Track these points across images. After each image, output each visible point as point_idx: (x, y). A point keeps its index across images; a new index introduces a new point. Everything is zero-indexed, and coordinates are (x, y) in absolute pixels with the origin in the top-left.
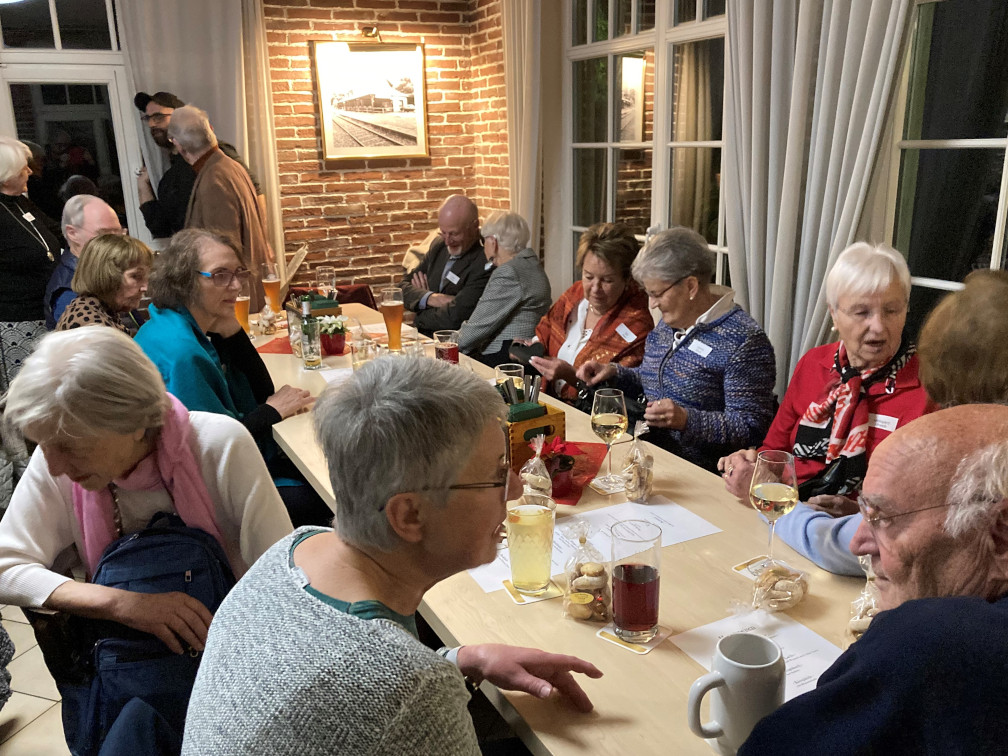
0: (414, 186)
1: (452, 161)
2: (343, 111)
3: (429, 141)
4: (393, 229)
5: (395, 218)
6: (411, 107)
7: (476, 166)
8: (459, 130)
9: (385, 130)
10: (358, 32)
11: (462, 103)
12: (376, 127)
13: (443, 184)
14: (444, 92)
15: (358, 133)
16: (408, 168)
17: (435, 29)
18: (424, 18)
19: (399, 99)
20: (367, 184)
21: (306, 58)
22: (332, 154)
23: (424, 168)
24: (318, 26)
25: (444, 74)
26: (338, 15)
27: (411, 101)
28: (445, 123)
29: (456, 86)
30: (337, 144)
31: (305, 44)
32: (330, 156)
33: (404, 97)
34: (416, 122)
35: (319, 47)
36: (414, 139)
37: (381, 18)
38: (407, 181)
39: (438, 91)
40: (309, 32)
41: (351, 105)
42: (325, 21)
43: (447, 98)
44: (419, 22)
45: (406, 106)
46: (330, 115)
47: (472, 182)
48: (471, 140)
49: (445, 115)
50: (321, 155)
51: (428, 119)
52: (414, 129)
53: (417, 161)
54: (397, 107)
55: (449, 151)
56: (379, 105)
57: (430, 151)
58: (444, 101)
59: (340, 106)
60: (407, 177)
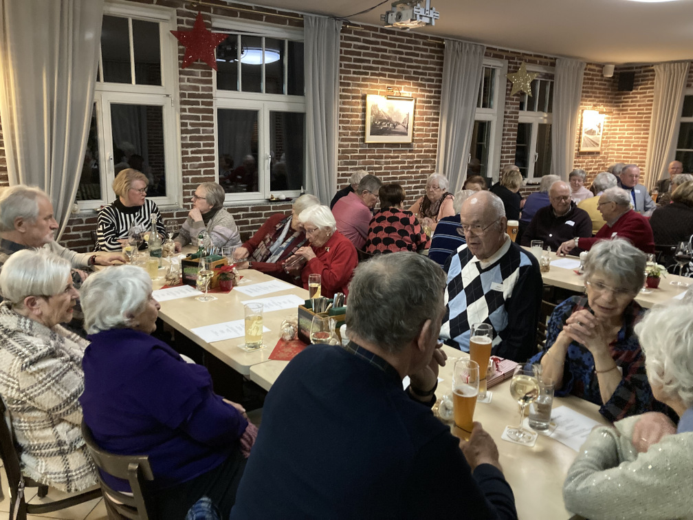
0: (596, 162)
1: (605, 153)
2: (586, 135)
3: (601, 146)
4: (589, 177)
5: (590, 173)
6: (599, 133)
7: (610, 155)
8: (607, 142)
9: (593, 142)
10: (592, 107)
11: (610, 132)
12: (591, 140)
13: (601, 161)
14: (606, 128)
15: (588, 142)
16: (595, 155)
18: (606, 102)
20: (586, 160)
21: (580, 116)
22: (583, 149)
23: (598, 155)
24: (585, 105)
25: (608, 122)
26: (589, 101)
27: (600, 131)
28: (605, 139)
29: (609, 126)
30: (583, 146)
31: (581, 111)
33: (598, 129)
34: (599, 138)
35: (584, 111)
36: (598, 145)
37: (598, 102)
38: (594, 160)
40: (582, 106)
41: (587, 132)
42: (586, 103)
46: (584, 135)
47: (607, 161)
48: (609, 145)
49: (605, 136)
50: (579, 150)
51: (603, 138)
52: (599, 141)
53: (598, 153)
54: (597, 134)
56: (593, 132)
57: (601, 149)
58: (606, 131)
60: (594, 158)
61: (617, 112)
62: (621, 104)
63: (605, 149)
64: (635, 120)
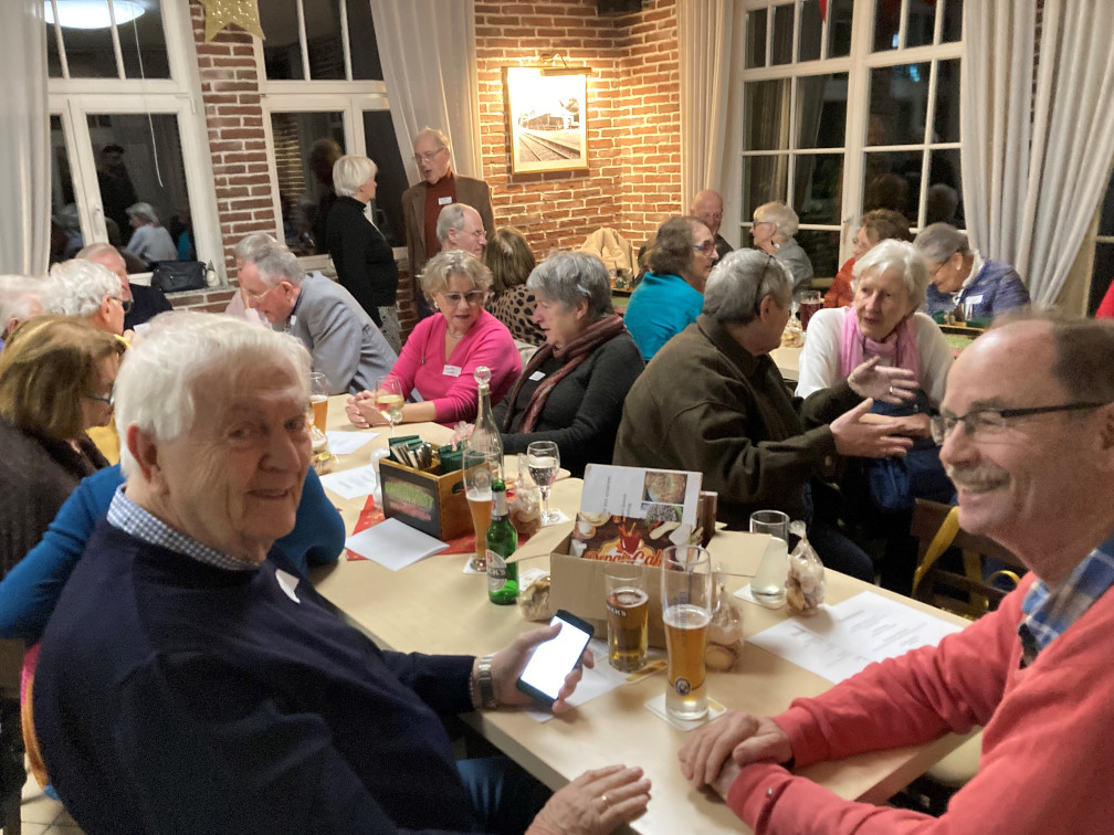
0: (578, 196)
1: (606, 172)
2: (527, 130)
3: (590, 155)
4: (561, 234)
5: (563, 225)
6: (576, 124)
7: (623, 175)
8: (609, 143)
9: (557, 145)
10: (537, 58)
11: (612, 119)
12: (551, 143)
13: (597, 193)
14: (600, 110)
15: (539, 149)
16: (572, 179)
17: (593, 54)
18: (587, 44)
19: (567, 116)
20: (543, 195)
21: (499, 82)
22: (519, 168)
23: (584, 178)
24: (509, 54)
25: (600, 94)
26: (525, 44)
27: (577, 119)
28: (600, 138)
29: (608, 104)
30: (522, 159)
31: (498, 70)
32: (516, 170)
33: (572, 115)
34: (578, 138)
35: (510, 70)
36: (578, 153)
37: (555, 45)
38: (572, 191)
39: (596, 109)
40: (502, 59)
41: (533, 124)
42: (514, 49)
43: (602, 116)
44: (582, 48)
45: (574, 124)
46: (518, 132)
47: (618, 190)
48: (619, 152)
49: (600, 131)
50: (510, 170)
51: (588, 134)
52: (578, 144)
53: (582, 173)
54: (566, 125)
56: (552, 123)
57: (590, 163)
58: (600, 118)
59: (525, 125)
60: (572, 187)
61: (625, 69)
62: (629, 48)
63: (603, 163)
64: (656, 85)
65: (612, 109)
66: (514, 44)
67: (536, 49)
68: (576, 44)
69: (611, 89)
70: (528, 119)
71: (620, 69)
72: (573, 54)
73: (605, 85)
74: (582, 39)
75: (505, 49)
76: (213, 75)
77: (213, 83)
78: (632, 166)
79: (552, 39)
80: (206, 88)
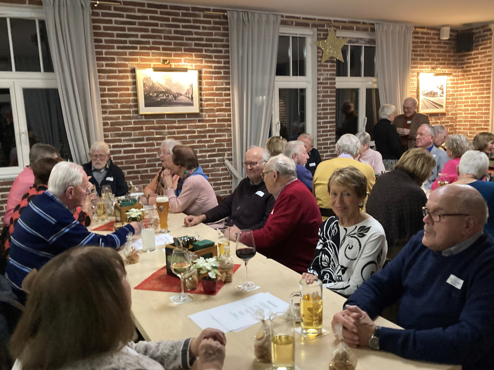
1: (452, 114)
2: (425, 97)
3: (447, 107)
6: (442, 95)
7: (458, 116)
8: (454, 103)
9: (435, 103)
10: (430, 69)
11: (455, 93)
12: (433, 102)
13: (448, 122)
14: (451, 90)
15: (428, 104)
16: (439, 116)
17: (450, 68)
18: (448, 64)
19: (439, 92)
21: (416, 78)
23: (444, 116)
24: (420, 68)
25: (452, 84)
26: (426, 64)
27: (443, 93)
28: (450, 101)
29: (454, 88)
30: (422, 108)
31: (416, 74)
33: (441, 91)
34: (443, 100)
35: (420, 74)
36: (442, 106)
37: (437, 64)
38: (439, 121)
39: (450, 89)
40: (417, 70)
41: (427, 95)
42: (422, 66)
43: (452, 92)
44: (446, 66)
45: (441, 95)
46: (421, 97)
47: (457, 122)
48: (457, 107)
49: (451, 98)
51: (447, 99)
52: (443, 103)
53: (443, 114)
54: (439, 95)
55: (451, 110)
56: (433, 94)
57: (447, 111)
58: (451, 93)
59: (424, 95)
61: (462, 74)
62: (465, 66)
65: (456, 89)
66: (422, 64)
67: (429, 66)
68: (444, 64)
69: (456, 82)
70: (425, 92)
71: (460, 74)
72: (443, 68)
73: (454, 80)
74: (446, 62)
75: (419, 66)
76: (322, 75)
77: (321, 78)
78: (463, 112)
79: (435, 62)
80: (319, 79)
